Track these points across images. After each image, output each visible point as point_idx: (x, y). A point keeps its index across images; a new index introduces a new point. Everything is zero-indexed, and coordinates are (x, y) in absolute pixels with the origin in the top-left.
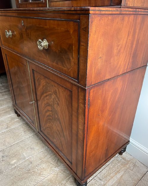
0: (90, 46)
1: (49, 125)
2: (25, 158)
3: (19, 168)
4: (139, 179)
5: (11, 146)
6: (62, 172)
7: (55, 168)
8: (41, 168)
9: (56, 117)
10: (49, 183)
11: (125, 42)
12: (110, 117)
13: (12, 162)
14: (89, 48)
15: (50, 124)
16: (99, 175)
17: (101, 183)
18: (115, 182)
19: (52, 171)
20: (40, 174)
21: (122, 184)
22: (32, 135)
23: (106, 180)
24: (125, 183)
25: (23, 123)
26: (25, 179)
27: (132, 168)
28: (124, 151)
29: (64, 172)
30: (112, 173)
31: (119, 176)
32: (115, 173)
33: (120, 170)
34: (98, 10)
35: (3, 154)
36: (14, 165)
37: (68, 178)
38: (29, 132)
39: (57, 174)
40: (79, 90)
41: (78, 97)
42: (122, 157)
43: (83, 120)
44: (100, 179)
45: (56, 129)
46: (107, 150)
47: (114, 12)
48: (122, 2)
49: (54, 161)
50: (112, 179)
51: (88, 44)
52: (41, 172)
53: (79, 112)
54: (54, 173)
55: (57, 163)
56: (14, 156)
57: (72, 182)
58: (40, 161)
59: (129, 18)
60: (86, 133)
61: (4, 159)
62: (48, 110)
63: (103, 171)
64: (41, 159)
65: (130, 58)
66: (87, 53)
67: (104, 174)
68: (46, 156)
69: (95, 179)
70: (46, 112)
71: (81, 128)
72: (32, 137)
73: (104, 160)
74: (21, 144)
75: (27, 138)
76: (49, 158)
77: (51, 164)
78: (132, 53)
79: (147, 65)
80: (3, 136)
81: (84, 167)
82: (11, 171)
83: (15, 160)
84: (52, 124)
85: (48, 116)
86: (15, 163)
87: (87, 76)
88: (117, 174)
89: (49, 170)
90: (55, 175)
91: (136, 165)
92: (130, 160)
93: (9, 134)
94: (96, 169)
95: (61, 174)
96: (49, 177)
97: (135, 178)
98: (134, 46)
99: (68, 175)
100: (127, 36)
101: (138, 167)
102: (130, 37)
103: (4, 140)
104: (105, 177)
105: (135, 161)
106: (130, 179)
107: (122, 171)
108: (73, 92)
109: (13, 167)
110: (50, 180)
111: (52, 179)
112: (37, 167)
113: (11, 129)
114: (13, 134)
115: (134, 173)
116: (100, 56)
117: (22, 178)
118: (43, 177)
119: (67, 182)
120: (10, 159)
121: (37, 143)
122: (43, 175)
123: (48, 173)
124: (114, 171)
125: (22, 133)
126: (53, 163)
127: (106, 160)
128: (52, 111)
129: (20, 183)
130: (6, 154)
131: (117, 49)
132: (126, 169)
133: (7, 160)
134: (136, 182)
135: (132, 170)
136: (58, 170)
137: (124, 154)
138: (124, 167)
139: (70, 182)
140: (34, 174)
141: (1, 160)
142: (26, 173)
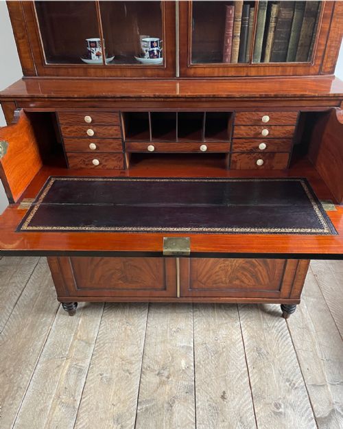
2: (188, 347)
3: (202, 362)
5: (145, 355)
6: (249, 320)
7: (236, 322)
8: (223, 337)
10: (254, 340)
13: (183, 366)
20: (233, 343)
22: (146, 318)
26: (228, 363)
29: (250, 317)
35: (153, 371)
37: (262, 319)
39: (248, 326)
49: (223, 319)
52: (231, 340)
55: (230, 317)
56: (173, 358)
61: (166, 373)
64: (209, 330)
68: (208, 322)
72: (151, 319)
74: (153, 340)
75: (147, 327)
77: (226, 323)
83: (183, 361)
86: (187, 363)
90: (248, 329)
96: (244, 337)
99: (257, 317)
103: (118, 359)
110: (252, 337)
111: (251, 334)
112: (219, 341)
117: (224, 366)
119: (266, 323)
120: (174, 365)
121: (173, 319)
125: (128, 328)
126: (227, 321)
130: (156, 367)
133: (171, 371)
139: (269, 320)
140: (227, 349)
141: (164, 378)
142: (219, 357)
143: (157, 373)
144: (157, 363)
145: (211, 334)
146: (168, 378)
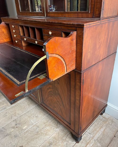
0: (84, 46)
1: (50, 98)
2: (33, 124)
3: (30, 131)
4: (117, 130)
5: (21, 116)
6: (62, 131)
7: (56, 128)
8: (46, 130)
9: (57, 92)
10: (54, 139)
11: (103, 40)
12: (95, 90)
13: (24, 128)
14: (83, 47)
15: (52, 97)
16: (88, 131)
17: (91, 136)
18: (101, 134)
19: (54, 131)
20: (46, 134)
21: (105, 135)
22: (34, 107)
23: (94, 134)
24: (107, 134)
25: (27, 98)
26: (36, 139)
27: (111, 123)
28: (104, 112)
29: (63, 131)
30: (97, 128)
31: (102, 130)
32: (100, 128)
33: (103, 126)
34: (89, 25)
35: (16, 122)
36: (26, 130)
37: (67, 135)
38: (32, 105)
39: (59, 133)
40: (76, 74)
41: (75, 78)
42: (102, 117)
43: (79, 93)
44: (90, 134)
45: (57, 101)
46: (94, 112)
47: (97, 24)
48: (101, 16)
49: (54, 124)
50: (98, 132)
51: (83, 45)
52: (47, 133)
53: (76, 88)
54: (56, 133)
55: (57, 125)
56: (25, 123)
57: (70, 138)
58: (45, 125)
59: (105, 25)
60: (81, 101)
61: (17, 126)
62: (50, 88)
63: (90, 128)
64: (45, 124)
65: (106, 49)
66: (82, 51)
67: (92, 130)
68: (48, 121)
69: (86, 134)
70: (48, 89)
71: (78, 99)
72: (35, 108)
73: (92, 120)
74: (28, 114)
75: (32, 109)
76: (51, 122)
77: (53, 126)
78: (107, 46)
79: (116, 52)
80: (13, 110)
81: (80, 125)
82: (25, 134)
83: (26, 126)
84: (53, 98)
85: (49, 92)
86: (26, 128)
87: (82, 65)
88: (101, 129)
89: (52, 131)
90: (57, 134)
91: (114, 121)
92: (109, 118)
93: (18, 108)
94: (87, 126)
95: (61, 133)
96: (53, 135)
97: (114, 130)
98: (108, 41)
99: (66, 133)
100: (104, 36)
101: (115, 122)
102: (106, 36)
103: (14, 112)
104: (93, 132)
105: (112, 119)
106: (111, 131)
107: (104, 126)
108: (71, 75)
109: (25, 131)
110: (55, 138)
111: (56, 137)
112: (43, 130)
113: (18, 103)
114: (20, 107)
115: (112, 126)
116: (89, 51)
117: (33, 138)
118: (49, 136)
119: (66, 138)
120: (22, 125)
121: (40, 112)
122: (48, 135)
123: (52, 133)
124: (99, 127)
125: (27, 106)
126: (54, 126)
127: (93, 120)
128: (53, 88)
129: (33, 142)
130: (18, 122)
131: (99, 45)
132: (107, 125)
133: (20, 126)
134: (115, 133)
135: (111, 125)
136: (58, 130)
137: (103, 114)
138: (105, 123)
139: (69, 138)
140: (42, 134)
141: (15, 127)
142: (36, 134)
143: (16, 123)
144: (20, 121)
145: (44, 125)
146: (16, 127)
